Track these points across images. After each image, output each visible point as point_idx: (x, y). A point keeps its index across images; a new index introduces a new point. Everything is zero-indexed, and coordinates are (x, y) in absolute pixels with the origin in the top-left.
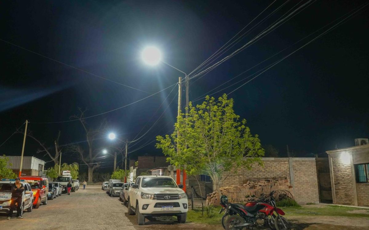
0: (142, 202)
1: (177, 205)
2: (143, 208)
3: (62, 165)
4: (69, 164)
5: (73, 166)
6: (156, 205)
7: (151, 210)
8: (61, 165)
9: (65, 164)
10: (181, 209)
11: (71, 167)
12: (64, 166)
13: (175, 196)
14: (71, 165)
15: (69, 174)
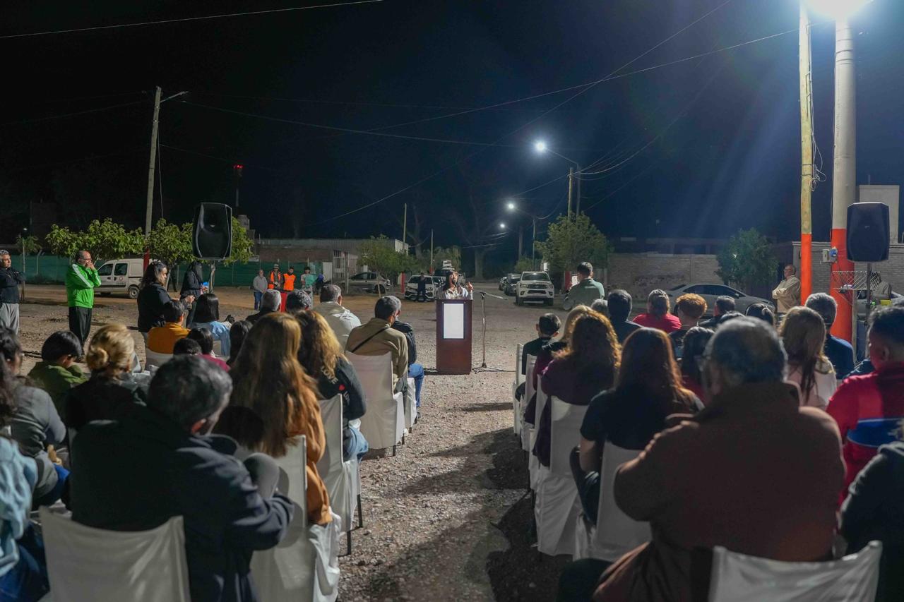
0: (520, 290)
1: (544, 292)
2: (521, 294)
3: (436, 250)
4: (445, 248)
5: (452, 251)
6: (530, 292)
7: (526, 295)
8: (434, 249)
9: (439, 248)
10: (548, 295)
11: (448, 252)
12: (438, 250)
13: (544, 286)
14: (448, 250)
15: (450, 265)
